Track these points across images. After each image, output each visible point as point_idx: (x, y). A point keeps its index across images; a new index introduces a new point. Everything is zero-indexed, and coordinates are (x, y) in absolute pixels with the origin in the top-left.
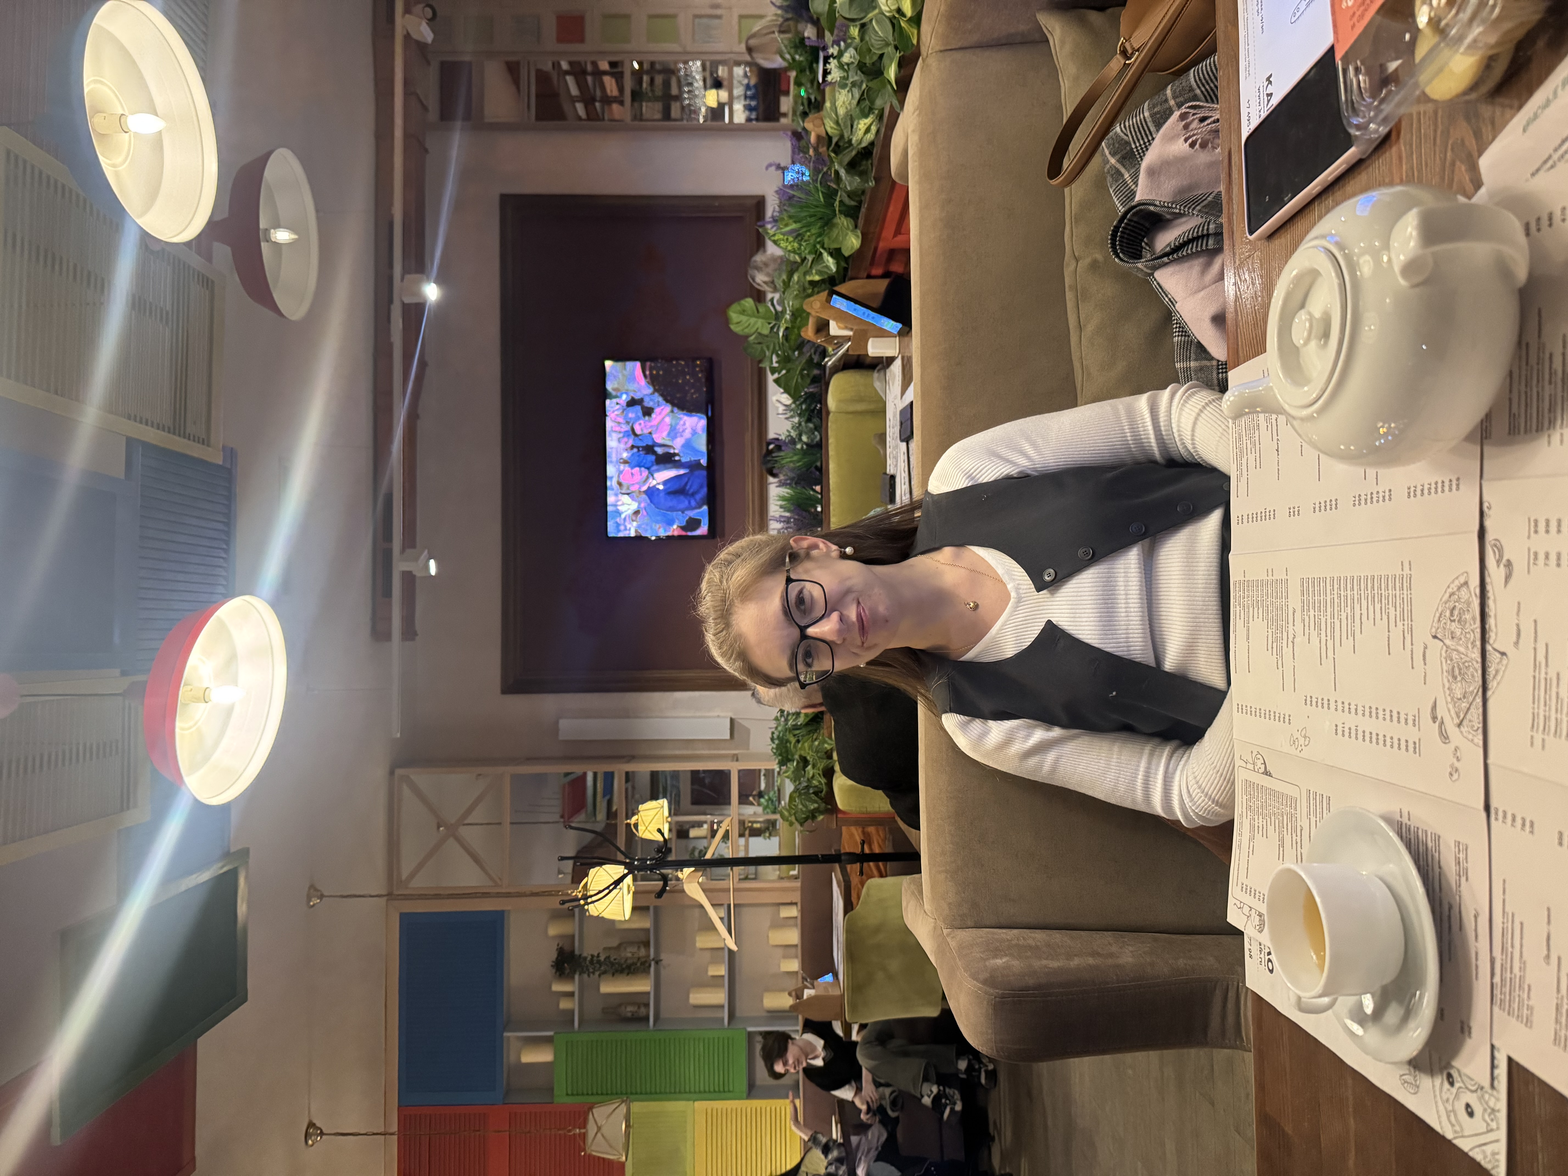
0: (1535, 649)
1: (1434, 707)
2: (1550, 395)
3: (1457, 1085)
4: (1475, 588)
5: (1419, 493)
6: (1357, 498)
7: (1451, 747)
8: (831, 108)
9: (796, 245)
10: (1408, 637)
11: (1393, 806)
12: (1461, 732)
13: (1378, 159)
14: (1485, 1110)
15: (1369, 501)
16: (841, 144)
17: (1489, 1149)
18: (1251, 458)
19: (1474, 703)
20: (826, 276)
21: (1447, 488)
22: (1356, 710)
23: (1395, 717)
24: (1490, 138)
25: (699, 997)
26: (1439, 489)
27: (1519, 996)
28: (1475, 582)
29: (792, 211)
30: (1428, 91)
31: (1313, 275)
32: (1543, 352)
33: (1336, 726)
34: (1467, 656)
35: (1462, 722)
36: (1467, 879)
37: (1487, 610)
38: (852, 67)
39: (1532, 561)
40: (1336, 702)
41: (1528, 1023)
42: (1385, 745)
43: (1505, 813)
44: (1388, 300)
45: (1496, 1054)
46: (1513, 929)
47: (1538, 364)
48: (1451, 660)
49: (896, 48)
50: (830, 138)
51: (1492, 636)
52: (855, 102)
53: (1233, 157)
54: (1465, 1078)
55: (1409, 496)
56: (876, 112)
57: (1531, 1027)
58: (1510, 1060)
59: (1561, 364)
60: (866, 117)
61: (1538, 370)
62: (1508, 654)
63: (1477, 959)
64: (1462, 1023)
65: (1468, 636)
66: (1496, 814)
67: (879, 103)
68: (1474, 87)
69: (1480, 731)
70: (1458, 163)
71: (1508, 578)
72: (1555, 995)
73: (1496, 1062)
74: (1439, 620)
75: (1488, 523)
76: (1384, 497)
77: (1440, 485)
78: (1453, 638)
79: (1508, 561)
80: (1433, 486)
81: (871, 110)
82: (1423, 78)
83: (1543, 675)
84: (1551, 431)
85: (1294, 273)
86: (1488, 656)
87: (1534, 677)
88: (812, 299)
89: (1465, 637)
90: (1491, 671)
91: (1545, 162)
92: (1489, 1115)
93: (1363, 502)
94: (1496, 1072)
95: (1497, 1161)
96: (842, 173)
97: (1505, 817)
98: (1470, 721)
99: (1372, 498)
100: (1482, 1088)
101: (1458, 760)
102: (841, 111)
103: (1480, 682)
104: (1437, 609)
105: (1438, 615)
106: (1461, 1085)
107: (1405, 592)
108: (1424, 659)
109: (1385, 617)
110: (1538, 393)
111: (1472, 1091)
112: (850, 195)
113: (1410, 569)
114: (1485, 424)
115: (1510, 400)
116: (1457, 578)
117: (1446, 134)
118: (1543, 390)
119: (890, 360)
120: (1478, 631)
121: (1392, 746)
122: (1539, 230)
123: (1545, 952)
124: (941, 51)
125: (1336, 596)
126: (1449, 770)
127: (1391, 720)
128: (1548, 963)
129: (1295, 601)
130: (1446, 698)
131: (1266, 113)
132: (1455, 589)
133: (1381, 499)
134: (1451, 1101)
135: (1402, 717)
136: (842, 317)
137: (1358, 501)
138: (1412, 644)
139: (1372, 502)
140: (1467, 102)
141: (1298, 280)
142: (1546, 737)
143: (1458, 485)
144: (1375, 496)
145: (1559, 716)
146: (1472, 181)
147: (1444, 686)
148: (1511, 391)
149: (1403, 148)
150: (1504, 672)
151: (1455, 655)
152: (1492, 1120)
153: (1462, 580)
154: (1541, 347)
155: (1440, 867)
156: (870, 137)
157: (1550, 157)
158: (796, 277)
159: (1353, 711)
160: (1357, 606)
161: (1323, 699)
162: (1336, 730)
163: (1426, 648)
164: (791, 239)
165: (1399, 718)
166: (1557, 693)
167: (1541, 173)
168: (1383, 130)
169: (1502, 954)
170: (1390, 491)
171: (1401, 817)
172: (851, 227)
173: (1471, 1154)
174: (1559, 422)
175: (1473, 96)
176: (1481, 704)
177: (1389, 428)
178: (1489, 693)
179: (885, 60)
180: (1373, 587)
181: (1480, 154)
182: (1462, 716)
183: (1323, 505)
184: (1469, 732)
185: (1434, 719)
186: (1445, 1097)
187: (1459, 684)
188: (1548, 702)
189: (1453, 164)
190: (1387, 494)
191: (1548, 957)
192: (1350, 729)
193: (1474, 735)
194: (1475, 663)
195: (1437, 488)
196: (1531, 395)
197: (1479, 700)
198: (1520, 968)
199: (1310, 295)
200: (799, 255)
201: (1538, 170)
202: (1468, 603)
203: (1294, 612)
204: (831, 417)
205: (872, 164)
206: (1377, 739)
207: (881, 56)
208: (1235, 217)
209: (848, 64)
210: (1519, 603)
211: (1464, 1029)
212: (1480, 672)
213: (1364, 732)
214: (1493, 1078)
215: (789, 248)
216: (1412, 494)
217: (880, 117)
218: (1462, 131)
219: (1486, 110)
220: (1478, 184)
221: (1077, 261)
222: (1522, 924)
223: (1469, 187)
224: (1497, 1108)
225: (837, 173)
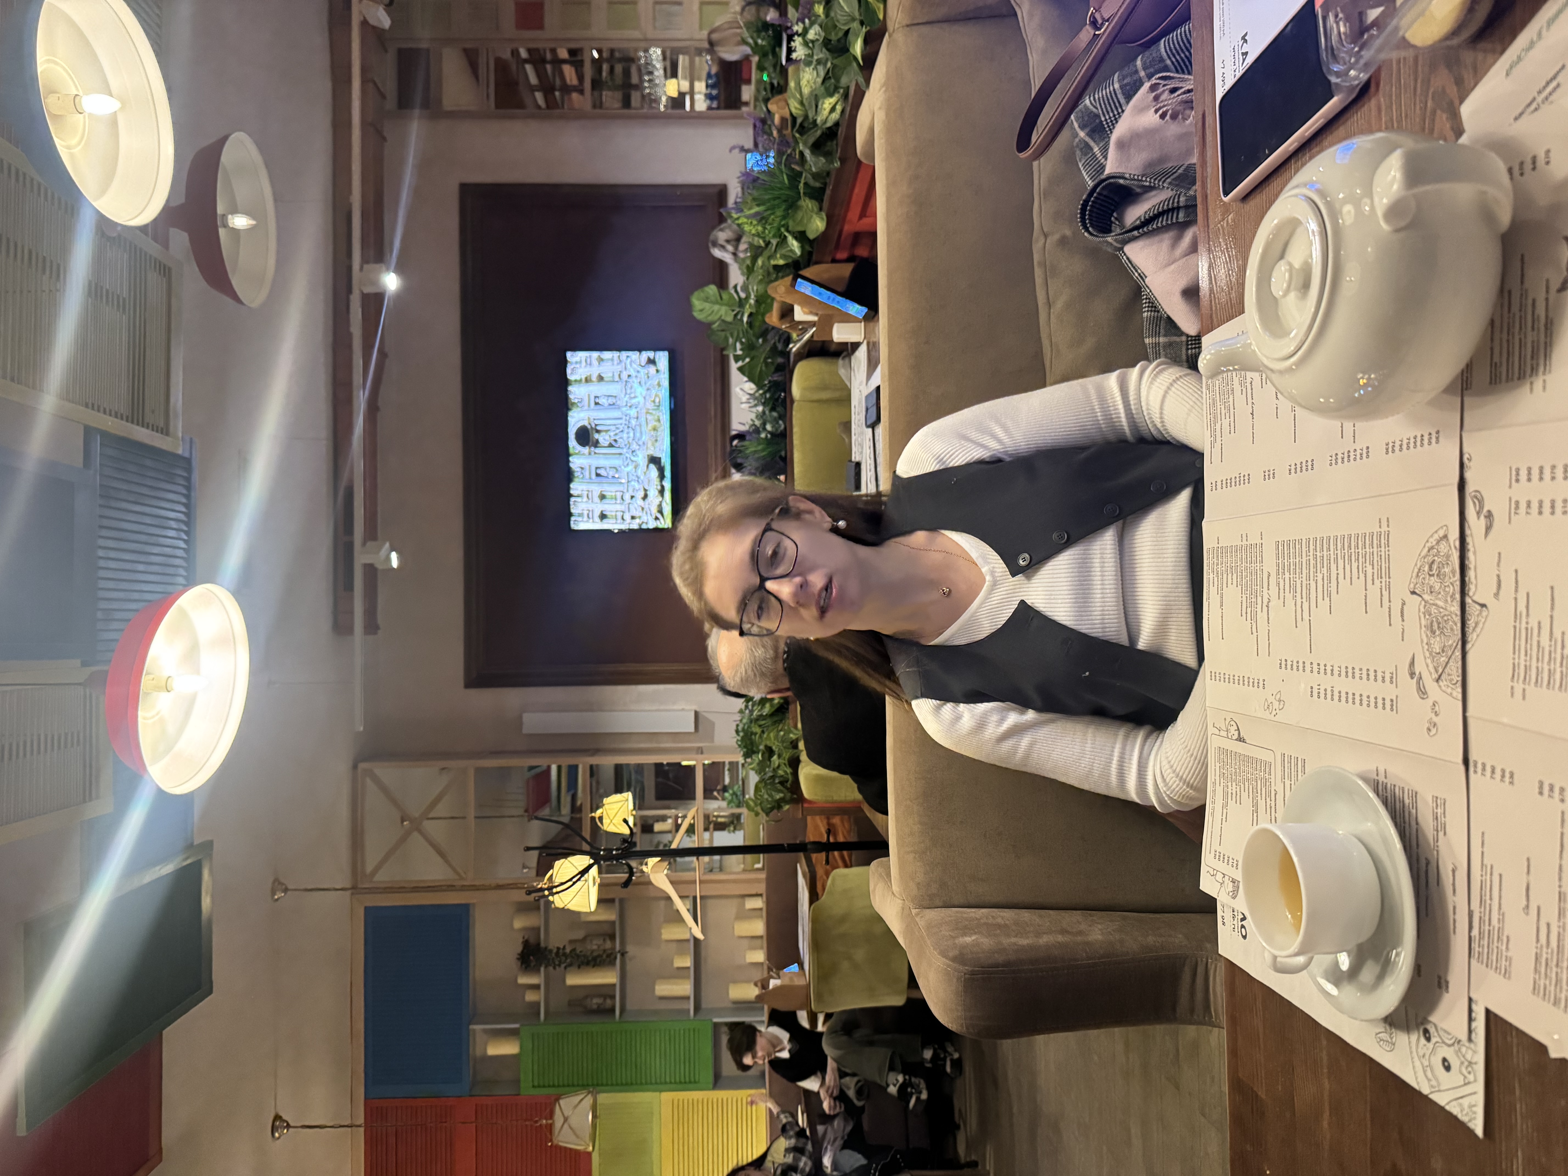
0: (1516, 599)
1: (1412, 663)
2: (1533, 342)
3: (1433, 1040)
4: (1454, 541)
5: (1397, 448)
6: (1334, 457)
7: (1430, 702)
8: (795, 89)
9: (760, 228)
10: (1385, 593)
11: (1370, 764)
12: (1440, 686)
13: (1357, 113)
14: (1462, 1063)
15: (1346, 459)
16: (806, 125)
17: (1466, 1102)
18: (1226, 422)
19: (1453, 657)
20: (790, 260)
21: (1426, 441)
22: (1332, 670)
23: (1371, 675)
24: (1472, 84)
25: (663, 989)
26: (1419, 443)
27: (1497, 947)
28: (1454, 535)
29: (756, 193)
30: (1409, 36)
31: (1292, 225)
32: (1526, 298)
33: (1312, 688)
34: (1446, 609)
35: (1440, 676)
36: (1445, 834)
37: (1467, 562)
38: (817, 44)
39: (1513, 511)
40: (1312, 663)
41: (1507, 974)
42: (1361, 704)
43: (1484, 765)
44: (1369, 249)
45: (1474, 1007)
46: (1491, 881)
47: (1520, 310)
48: (1430, 615)
49: (862, 23)
50: (794, 119)
51: (1472, 589)
52: (820, 80)
53: (1207, 119)
54: (1442, 1033)
55: (1387, 452)
56: (841, 91)
57: (1509, 978)
58: (1488, 1012)
59: (1544, 308)
60: (831, 95)
61: (1521, 317)
62: (1488, 606)
63: (1454, 913)
64: (1439, 978)
65: (1447, 589)
66: (1475, 766)
67: (844, 81)
68: (1455, 32)
69: (1459, 684)
70: (1439, 112)
71: (1488, 528)
72: (1534, 944)
73: (1473, 1015)
74: (1417, 576)
75: (1468, 475)
76: (1361, 454)
77: (1419, 439)
78: (1431, 592)
79: (1489, 511)
80: (1412, 440)
81: (836, 89)
82: (1404, 22)
83: (1524, 625)
84: (1533, 379)
85: (1276, 222)
86: (1467, 609)
87: (1515, 627)
88: (777, 283)
89: (1444, 591)
90: (1471, 623)
91: (1529, 105)
92: (1467, 1068)
93: (1340, 461)
94: (1474, 1025)
95: (1475, 1113)
96: (807, 153)
97: (1484, 769)
98: (1449, 675)
99: (1349, 456)
100: (1459, 1041)
101: (1436, 714)
102: (806, 91)
103: (1460, 636)
104: (1416, 565)
105: (1416, 570)
106: (1438, 1039)
107: (1383, 549)
108: (1402, 616)
109: (1362, 576)
110: (1520, 340)
111: (1449, 1046)
112: (815, 176)
113: (1388, 526)
114: (1465, 374)
115: (1492, 349)
116: (1436, 532)
117: (1427, 82)
118: (1525, 337)
119: (855, 346)
120: (1458, 583)
121: (1368, 705)
122: (1522, 174)
123: (1524, 903)
124: (908, 26)
125: (1311, 558)
126: (1427, 725)
127: (1368, 679)
128: (1527, 914)
129: (1270, 564)
130: (1424, 652)
131: (1242, 72)
132: (1434, 543)
133: (1358, 457)
134: (1427, 1057)
135: (1379, 675)
136: (807, 301)
137: (1335, 460)
138: (1390, 601)
139: (1349, 461)
140: (1450, 48)
141: (1279, 229)
142: (1527, 687)
143: (1437, 438)
144: (1352, 454)
145: (1540, 664)
146: (1452, 129)
147: (1422, 641)
148: (1492, 340)
149: (1382, 100)
150: (1484, 623)
151: (1433, 610)
152: (1469, 1073)
153: (1441, 533)
154: (1524, 294)
155: (1417, 824)
156: (835, 116)
157: (1534, 99)
158: (760, 262)
159: (1329, 672)
160: (1333, 567)
161: (1298, 662)
162: (1312, 692)
163: (1404, 604)
164: (755, 222)
165: (1376, 676)
166: (1539, 642)
167: (1524, 116)
168: (1364, 77)
169: (1480, 907)
170: (1368, 448)
171: (1377, 775)
172: (816, 209)
173: (1447, 1108)
174: (1541, 369)
175: (1455, 42)
176: (1460, 657)
177: (1369, 379)
178: (1468, 646)
179: (851, 36)
180: (1350, 547)
181: (1462, 101)
182: (1440, 670)
183: (1299, 466)
184: (1448, 686)
185: (1412, 674)
186: (1421, 1054)
187: (1438, 639)
188: (1529, 652)
189: (1434, 113)
190: (1365, 451)
191: (1527, 907)
192: (1326, 690)
193: (1452, 689)
194: (1454, 616)
195: (1417, 442)
196: (1513, 344)
197: (1458, 653)
198: (1499, 919)
199: (1289, 246)
200: (764, 238)
201: (1521, 114)
202: (1448, 556)
203: (1269, 575)
204: (795, 405)
205: (837, 145)
206: (1354, 699)
207: (847, 32)
208: (1209, 180)
209: (813, 42)
210: (1499, 554)
211: (1441, 984)
212: (1459, 625)
213: (1340, 692)
214: (1470, 1031)
215: (753, 232)
216: (1390, 450)
217: (846, 96)
218: (1442, 79)
219: (1468, 56)
220: (1459, 131)
221: (1046, 236)
222: (1501, 875)
223: (1450, 135)
224: (1474, 1061)
225: (802, 154)
